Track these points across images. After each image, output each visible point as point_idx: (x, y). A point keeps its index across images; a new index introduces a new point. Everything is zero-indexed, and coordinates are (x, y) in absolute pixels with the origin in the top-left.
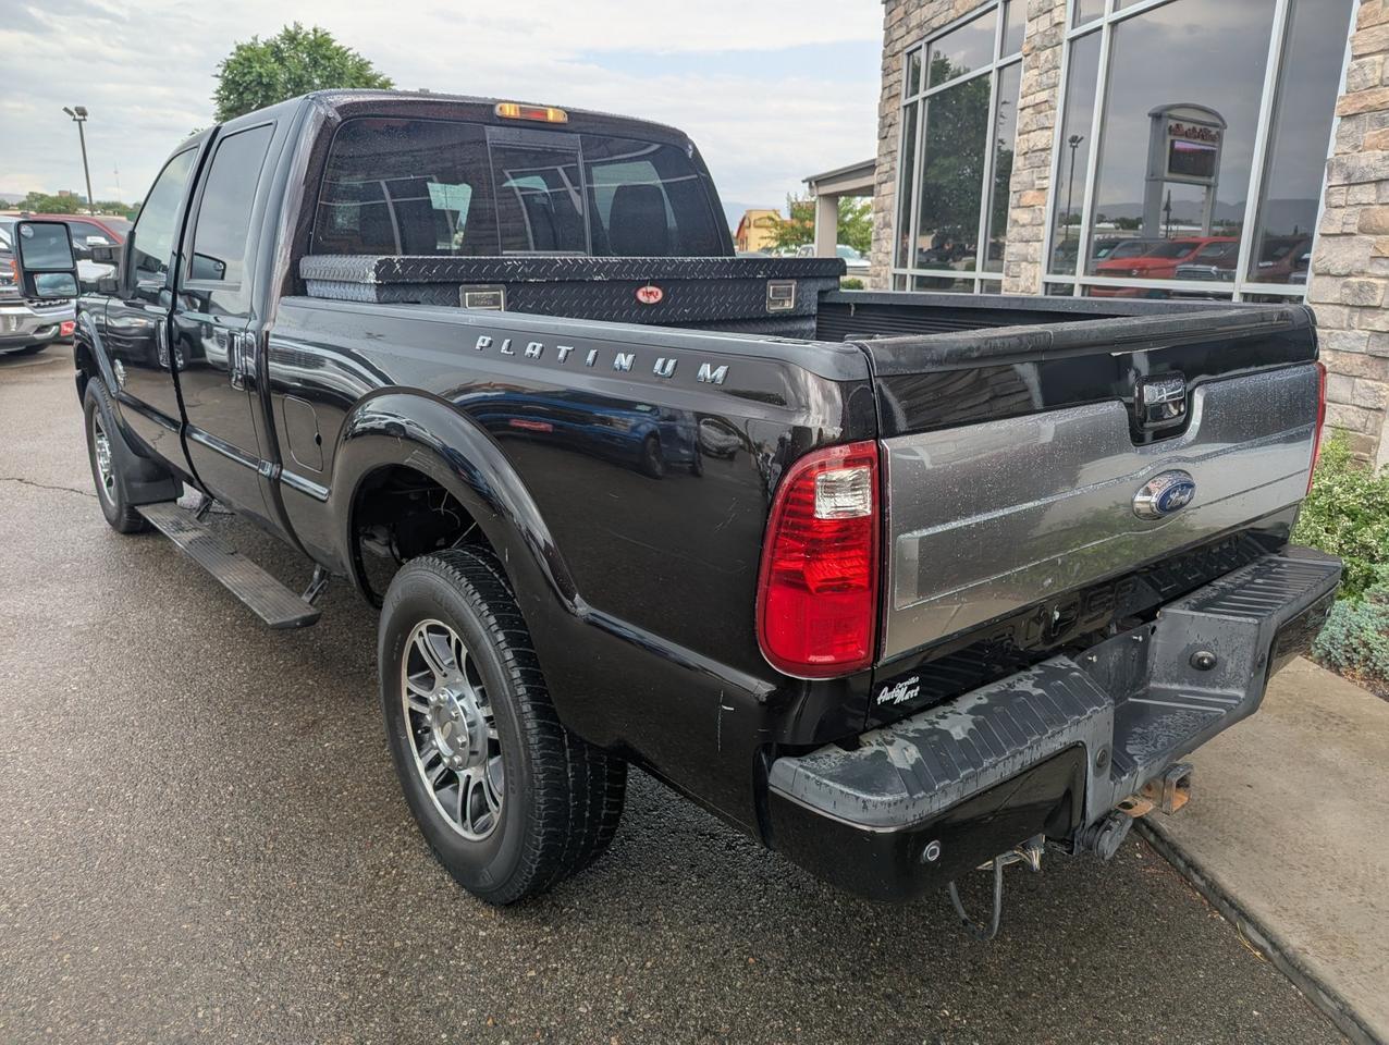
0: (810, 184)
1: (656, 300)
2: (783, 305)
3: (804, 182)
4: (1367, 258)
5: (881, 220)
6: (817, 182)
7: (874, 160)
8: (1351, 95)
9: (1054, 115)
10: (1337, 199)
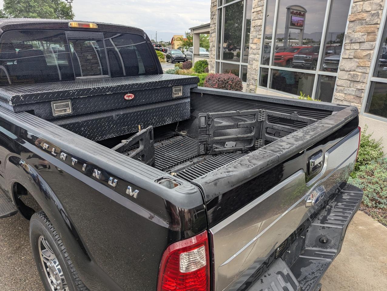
0: (191, 30)
1: (132, 98)
2: (178, 94)
3: (189, 29)
4: (356, 66)
5: (212, 45)
6: (193, 29)
7: (210, 23)
8: (353, 14)
9: (263, 15)
10: (348, 47)
